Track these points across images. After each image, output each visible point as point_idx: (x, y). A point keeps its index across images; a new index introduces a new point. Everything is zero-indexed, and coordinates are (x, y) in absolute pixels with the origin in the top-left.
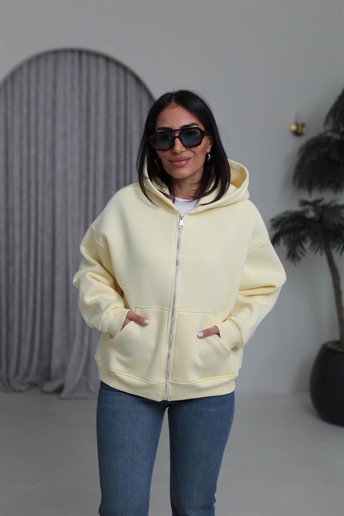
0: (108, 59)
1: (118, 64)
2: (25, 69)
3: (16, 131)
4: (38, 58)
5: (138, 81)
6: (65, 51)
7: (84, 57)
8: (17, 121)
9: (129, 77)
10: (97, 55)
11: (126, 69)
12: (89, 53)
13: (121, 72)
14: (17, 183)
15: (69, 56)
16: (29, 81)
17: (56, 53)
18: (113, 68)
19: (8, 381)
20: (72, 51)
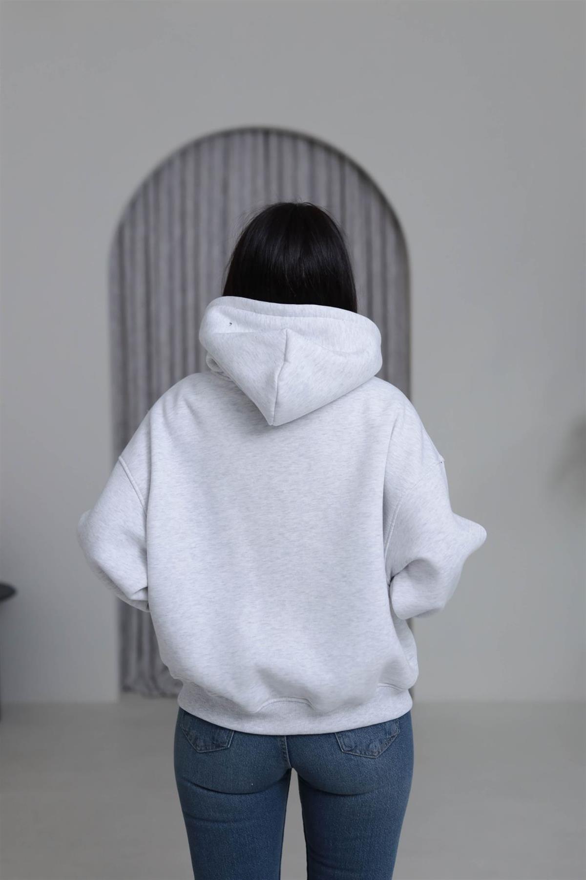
0: (312, 143)
1: (329, 150)
2: (177, 164)
3: (163, 267)
4: (197, 145)
5: (363, 177)
6: (242, 132)
7: (273, 141)
8: (164, 249)
9: (348, 169)
10: (294, 136)
11: (342, 158)
12: (281, 134)
13: (335, 163)
14: (165, 351)
15: (249, 139)
16: (183, 184)
17: (227, 135)
18: (321, 156)
19: (153, 678)
20: (254, 131)
